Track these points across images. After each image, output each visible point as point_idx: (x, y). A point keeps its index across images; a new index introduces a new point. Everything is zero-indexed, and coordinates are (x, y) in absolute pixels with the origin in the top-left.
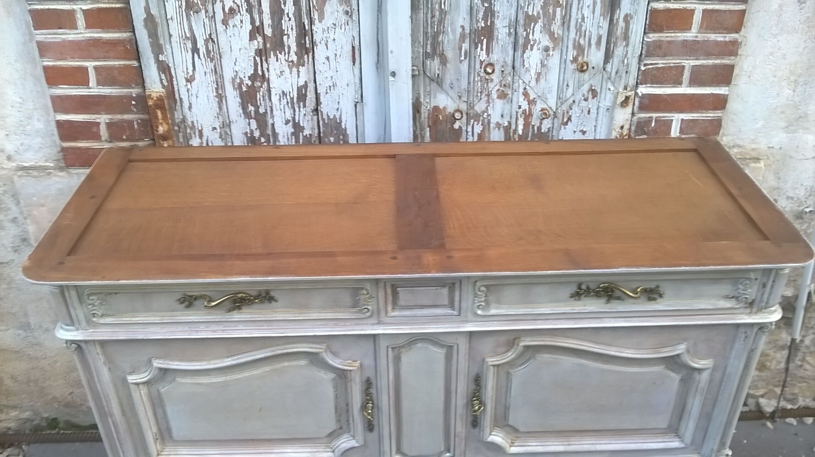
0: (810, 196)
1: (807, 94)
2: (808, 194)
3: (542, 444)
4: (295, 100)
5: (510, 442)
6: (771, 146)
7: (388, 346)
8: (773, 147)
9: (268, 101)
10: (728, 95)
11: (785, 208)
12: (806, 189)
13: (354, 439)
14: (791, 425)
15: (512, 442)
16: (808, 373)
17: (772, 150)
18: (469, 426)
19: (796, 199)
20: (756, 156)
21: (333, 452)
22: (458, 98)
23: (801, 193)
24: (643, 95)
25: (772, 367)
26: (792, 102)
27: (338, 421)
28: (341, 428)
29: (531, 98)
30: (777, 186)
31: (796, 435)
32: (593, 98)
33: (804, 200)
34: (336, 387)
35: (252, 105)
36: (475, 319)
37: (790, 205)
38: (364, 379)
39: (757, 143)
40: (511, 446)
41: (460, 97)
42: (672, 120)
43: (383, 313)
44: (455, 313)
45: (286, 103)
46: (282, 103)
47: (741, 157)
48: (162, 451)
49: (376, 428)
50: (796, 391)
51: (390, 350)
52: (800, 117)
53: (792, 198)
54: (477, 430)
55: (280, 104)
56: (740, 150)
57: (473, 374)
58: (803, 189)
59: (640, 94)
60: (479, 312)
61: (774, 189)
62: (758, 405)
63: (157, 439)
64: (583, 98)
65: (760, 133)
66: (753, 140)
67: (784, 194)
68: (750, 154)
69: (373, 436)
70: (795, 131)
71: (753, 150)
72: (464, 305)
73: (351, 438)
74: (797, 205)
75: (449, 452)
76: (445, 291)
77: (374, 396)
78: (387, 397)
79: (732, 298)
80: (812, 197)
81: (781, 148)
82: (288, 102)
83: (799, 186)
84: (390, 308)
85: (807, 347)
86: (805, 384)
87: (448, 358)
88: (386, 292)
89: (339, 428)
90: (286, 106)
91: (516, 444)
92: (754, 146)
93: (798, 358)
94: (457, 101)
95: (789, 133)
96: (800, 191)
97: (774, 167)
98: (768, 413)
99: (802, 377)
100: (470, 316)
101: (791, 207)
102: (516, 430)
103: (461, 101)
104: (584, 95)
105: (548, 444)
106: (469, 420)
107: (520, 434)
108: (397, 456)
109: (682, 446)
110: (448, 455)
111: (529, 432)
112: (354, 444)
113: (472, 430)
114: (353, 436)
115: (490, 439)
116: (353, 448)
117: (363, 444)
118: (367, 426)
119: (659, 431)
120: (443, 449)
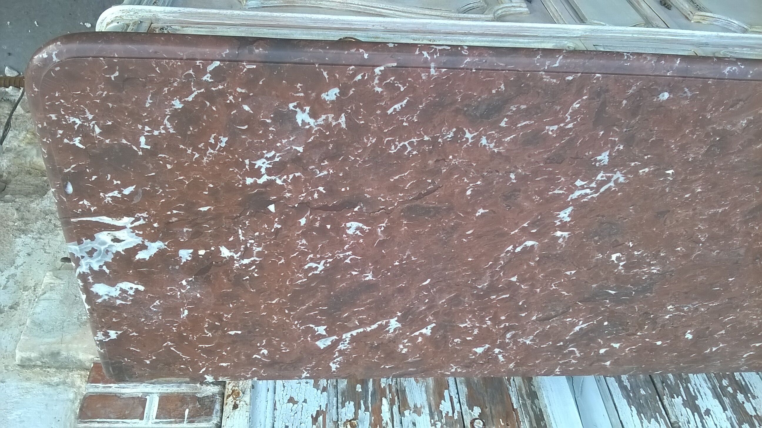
20: (25, 369)
25: (24, 132)
31: (10, 54)
39: (22, 388)
42: (156, 418)
47: (48, 369)
56: (48, 380)
65: (17, 402)
66: (28, 392)
68: (33, 373)
71: (28, 379)
92: (27, 384)
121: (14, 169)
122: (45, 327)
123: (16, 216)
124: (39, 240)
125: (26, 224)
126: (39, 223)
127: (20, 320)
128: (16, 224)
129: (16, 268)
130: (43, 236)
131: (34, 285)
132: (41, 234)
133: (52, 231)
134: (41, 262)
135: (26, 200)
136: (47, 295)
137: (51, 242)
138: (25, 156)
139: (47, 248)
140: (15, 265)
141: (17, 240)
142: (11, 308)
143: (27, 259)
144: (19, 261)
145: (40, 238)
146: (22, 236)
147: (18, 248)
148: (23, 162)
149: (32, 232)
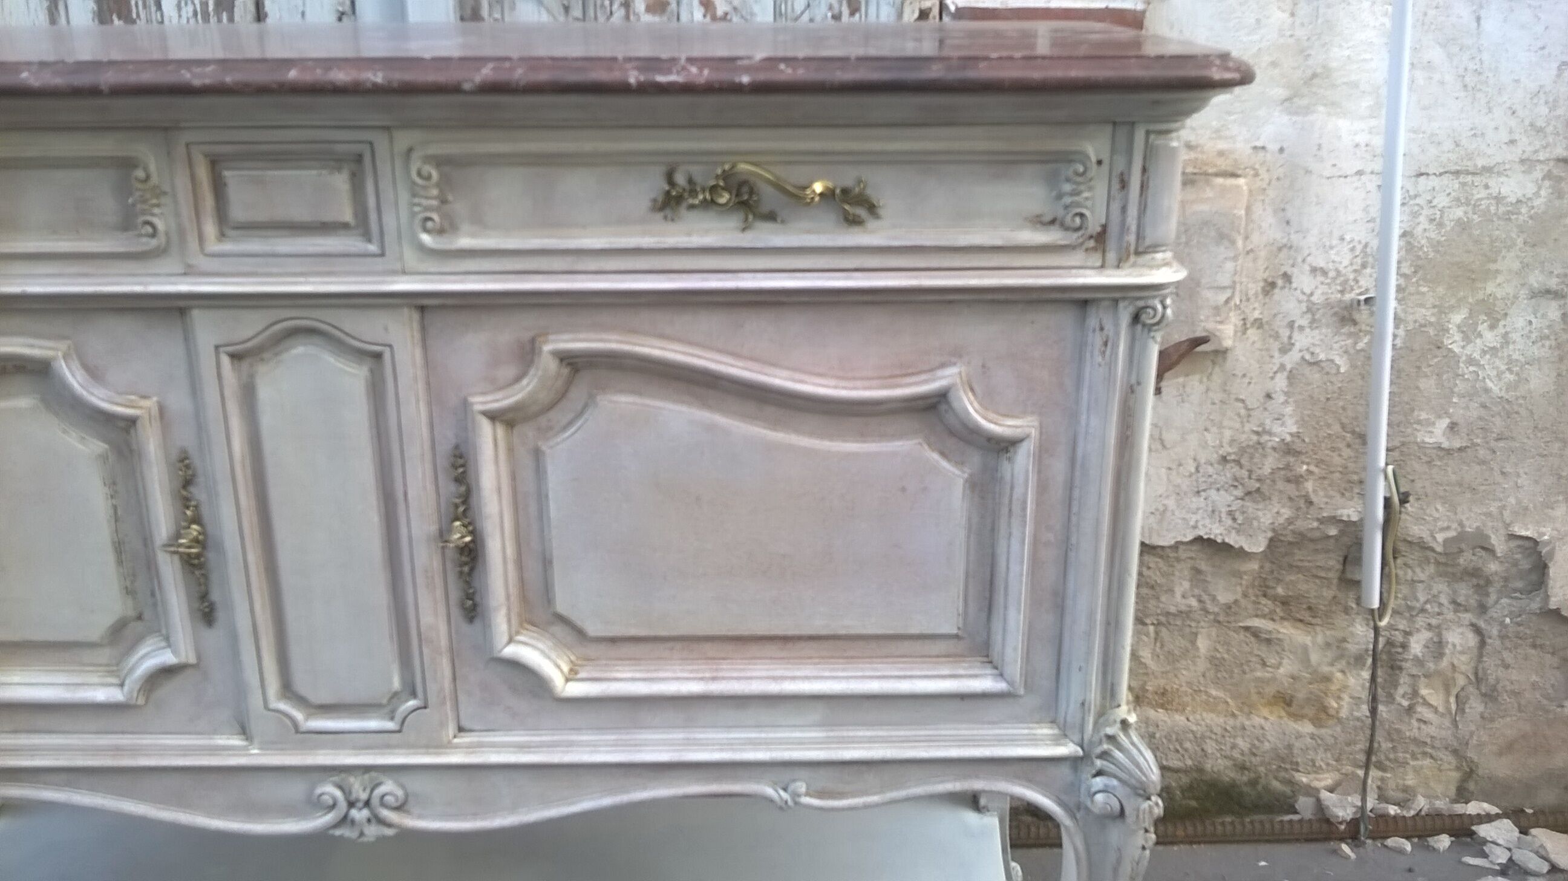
0: (1364, 266)
1: (1320, 21)
2: (1359, 261)
3: (649, 675)
4: (211, 7)
5: (566, 668)
6: (1259, 144)
7: (217, 347)
8: (1263, 148)
9: (153, 9)
10: (1143, 12)
11: (1312, 294)
12: (1353, 249)
13: (169, 646)
14: (1401, 851)
15: (571, 670)
16: (1432, 730)
17: (1261, 154)
18: (456, 612)
19: (1332, 274)
20: (1230, 169)
21: (122, 685)
22: (562, 10)
23: (1342, 258)
24: (957, 9)
25: (1344, 713)
26: (1291, 41)
27: (129, 592)
28: (140, 617)
29: (720, 12)
30: (1285, 241)
31: (1410, 870)
32: (852, 14)
33: (1352, 276)
34: (111, 483)
35: (119, 18)
36: (423, 267)
37: (1323, 289)
38: (174, 455)
39: (1226, 138)
40: (567, 680)
41: (567, 9)
43: (193, 243)
44: (373, 248)
45: (191, 14)
46: (184, 13)
47: (1195, 171)
49: (220, 615)
50: (1410, 781)
51: (225, 360)
52: (1315, 76)
53: (1324, 272)
54: (478, 623)
55: (180, 16)
56: (1193, 155)
57: (445, 447)
58: (1346, 249)
59: (952, 8)
60: (426, 238)
61: (1280, 249)
62: (1320, 806)
64: (829, 14)
65: (1229, 113)
66: (1217, 131)
67: (1304, 261)
68: (1215, 166)
69: (214, 637)
70: (1307, 110)
71: (1221, 153)
72: (389, 221)
73: (163, 644)
74: (1339, 288)
75: (415, 696)
76: (341, 181)
77: (205, 511)
78: (234, 510)
79: (1053, 222)
80: (1368, 271)
81: (1281, 150)
82: (195, 13)
83: (1335, 242)
84: (210, 229)
85: (1419, 662)
86: (1428, 762)
87: (376, 391)
88: (193, 178)
89: (131, 613)
90: (192, 21)
91: (582, 675)
92: (1222, 145)
93: (1401, 691)
94: (562, 18)
95: (1296, 113)
96: (1337, 254)
97: (1271, 193)
98: (1341, 823)
99: (1415, 741)
100: (410, 257)
101: (1323, 294)
102: (580, 633)
103: (570, 19)
104: (831, 8)
105: (662, 675)
106: (455, 595)
107: (592, 650)
108: (283, 706)
109: (1001, 686)
110: (412, 703)
111: (613, 640)
112: (168, 658)
113: (465, 627)
114: (167, 639)
115: (510, 651)
116: (167, 672)
117: (192, 660)
118: (196, 605)
119: (941, 647)
120: (396, 684)
121: (1340, 620)
122: (1213, 234)
123: (1309, 486)
124: (1260, 429)
125: (1288, 467)
126: (1267, 470)
127: (1255, 260)
128: (1305, 467)
129: (1282, 367)
130: (1255, 438)
131: (1249, 332)
132: (1259, 443)
133: (1243, 450)
134: (1247, 380)
135: (1301, 525)
136: (1222, 297)
137: (1238, 425)
138: (1328, 645)
139: (1243, 412)
140: (1285, 374)
141: (1294, 429)
142: (1273, 285)
143: (1269, 386)
144: (1281, 382)
145: (1257, 433)
146: (1288, 439)
147: (1289, 410)
148: (1328, 633)
149: (1274, 449)
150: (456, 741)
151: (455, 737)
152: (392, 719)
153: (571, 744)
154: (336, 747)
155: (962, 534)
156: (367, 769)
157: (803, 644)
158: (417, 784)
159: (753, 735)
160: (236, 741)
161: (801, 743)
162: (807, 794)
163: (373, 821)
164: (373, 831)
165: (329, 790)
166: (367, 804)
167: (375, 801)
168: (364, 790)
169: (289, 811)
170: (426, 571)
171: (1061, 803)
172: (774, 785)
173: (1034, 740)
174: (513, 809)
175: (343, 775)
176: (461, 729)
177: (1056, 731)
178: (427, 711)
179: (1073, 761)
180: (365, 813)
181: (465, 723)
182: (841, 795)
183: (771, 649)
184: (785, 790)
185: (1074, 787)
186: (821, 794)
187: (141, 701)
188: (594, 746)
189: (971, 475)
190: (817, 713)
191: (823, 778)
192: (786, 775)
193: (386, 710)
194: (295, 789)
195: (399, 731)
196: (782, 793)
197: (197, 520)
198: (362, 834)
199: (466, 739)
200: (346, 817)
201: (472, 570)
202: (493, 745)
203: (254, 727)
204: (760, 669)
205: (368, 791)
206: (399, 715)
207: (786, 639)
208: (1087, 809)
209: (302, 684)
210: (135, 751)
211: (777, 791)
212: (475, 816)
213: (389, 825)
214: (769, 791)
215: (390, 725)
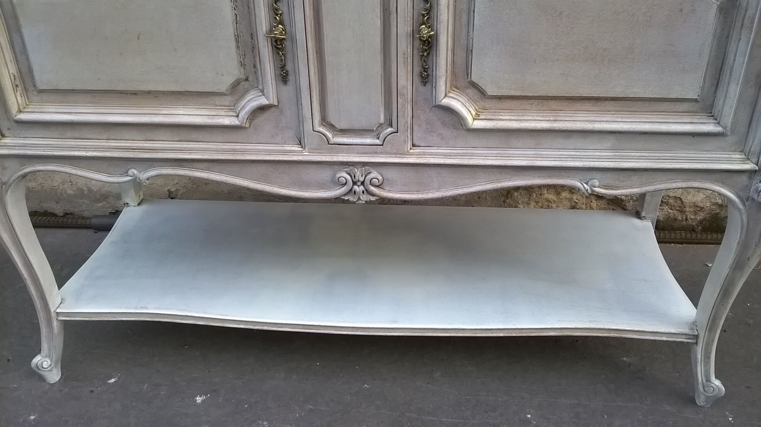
3: (519, 118)
5: (474, 113)
13: (264, 95)
15: (476, 114)
18: (417, 79)
21: (237, 116)
27: (242, 65)
28: (247, 80)
40: (474, 119)
48: (25, 108)
49: (291, 78)
54: (428, 85)
63: (17, 86)
69: (288, 90)
73: (260, 94)
75: (392, 126)
77: (286, 18)
89: (243, 77)
91: (482, 117)
102: (482, 93)
105: (526, 118)
106: (417, 69)
107: (488, 104)
108: (321, 129)
109: (719, 129)
110: (390, 130)
111: (500, 98)
112: (264, 101)
113: (422, 88)
114: (262, 91)
115: (446, 101)
116: (262, 109)
117: (276, 103)
118: (278, 72)
119: (686, 106)
120: (382, 120)
150: (411, 151)
151: (411, 149)
152: (378, 138)
153: (473, 155)
154: (348, 152)
155: (710, 38)
156: (364, 164)
157: (607, 103)
158: (390, 173)
159: (573, 153)
160: (297, 148)
161: (599, 158)
162: (599, 187)
163: (365, 192)
164: (365, 198)
165: (344, 175)
166: (363, 183)
167: (367, 182)
168: (362, 176)
169: (321, 186)
170: (404, 54)
171: (739, 197)
172: (581, 181)
173: (730, 161)
174: (438, 189)
175: (351, 168)
176: (414, 145)
177: (744, 156)
178: (397, 134)
179: (751, 173)
180: (362, 188)
181: (416, 142)
182: (617, 188)
183: (588, 105)
184: (587, 184)
185: (747, 188)
186: (606, 187)
187: (247, 126)
188: (486, 156)
189: (721, 3)
190: (610, 141)
191: (609, 178)
192: (588, 175)
193: (375, 134)
194: (325, 174)
195: (382, 145)
196: (585, 185)
197: (281, 23)
198: (359, 199)
199: (417, 150)
200: (351, 190)
201: (428, 54)
202: (431, 154)
203: (307, 141)
204: (581, 116)
205: (364, 176)
206: (382, 136)
207: (598, 99)
208: (753, 199)
209: (332, 119)
210: (243, 152)
211: (582, 184)
212: (418, 191)
213: (373, 195)
214: (579, 184)
215: (377, 142)
